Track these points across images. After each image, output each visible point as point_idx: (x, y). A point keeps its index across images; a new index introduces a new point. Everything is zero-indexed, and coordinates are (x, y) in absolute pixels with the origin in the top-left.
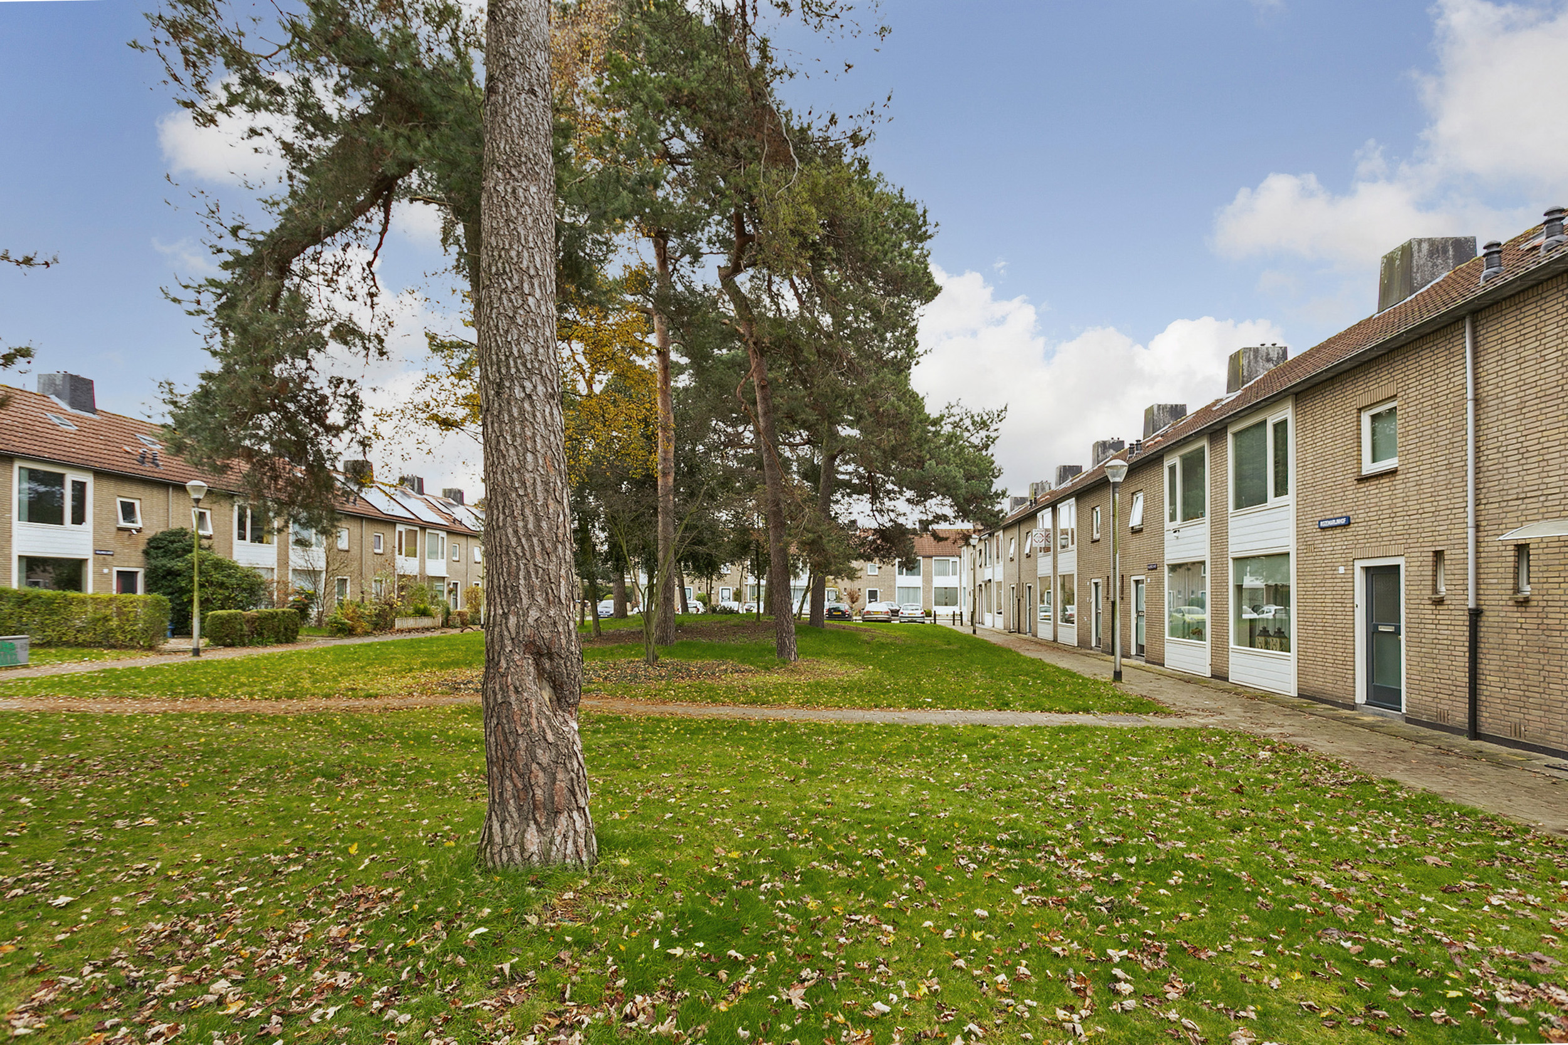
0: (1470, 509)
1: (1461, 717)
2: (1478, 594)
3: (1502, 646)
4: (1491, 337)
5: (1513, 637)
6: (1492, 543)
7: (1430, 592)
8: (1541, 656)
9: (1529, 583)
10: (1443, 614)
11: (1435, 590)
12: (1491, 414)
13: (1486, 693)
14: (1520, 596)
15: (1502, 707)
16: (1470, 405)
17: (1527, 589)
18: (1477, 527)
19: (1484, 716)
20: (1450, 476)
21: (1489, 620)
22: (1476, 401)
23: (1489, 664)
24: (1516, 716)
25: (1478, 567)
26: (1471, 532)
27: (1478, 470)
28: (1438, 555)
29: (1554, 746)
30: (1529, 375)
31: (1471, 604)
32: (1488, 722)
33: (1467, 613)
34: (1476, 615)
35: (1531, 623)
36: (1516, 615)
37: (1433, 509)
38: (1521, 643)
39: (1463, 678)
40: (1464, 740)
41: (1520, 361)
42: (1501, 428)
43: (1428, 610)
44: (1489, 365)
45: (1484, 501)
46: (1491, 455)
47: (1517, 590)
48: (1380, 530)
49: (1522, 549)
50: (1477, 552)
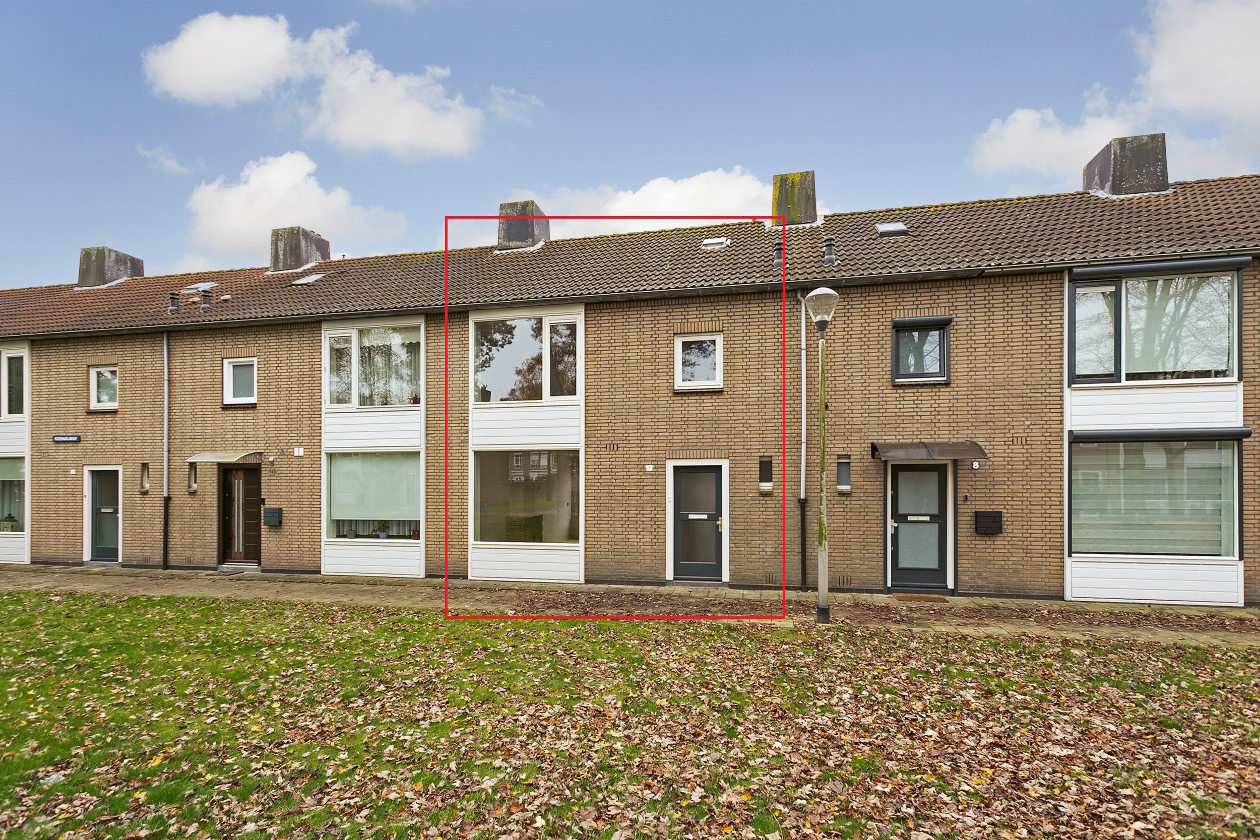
0: (165, 441)
1: (158, 558)
2: (169, 489)
3: (182, 517)
4: (178, 350)
5: (188, 511)
6: (177, 462)
7: (139, 487)
8: (201, 520)
9: (195, 483)
10: (147, 501)
11: (142, 487)
12: (177, 391)
13: (173, 543)
14: (191, 490)
15: (181, 549)
16: (166, 383)
17: (195, 486)
18: (169, 451)
19: (172, 556)
20: (153, 421)
21: (175, 502)
22: (169, 381)
23: (174, 527)
24: (188, 553)
25: (169, 473)
26: (166, 454)
27: (170, 420)
28: (145, 466)
29: (207, 565)
30: (197, 376)
31: (165, 495)
32: (173, 559)
33: (163, 499)
34: (168, 500)
35: (196, 504)
36: (190, 500)
37: (142, 438)
38: (192, 514)
39: (160, 536)
40: (160, 571)
41: (193, 367)
42: (183, 399)
43: (138, 499)
44: (176, 363)
45: (173, 437)
46: (177, 413)
47: (189, 486)
48: (104, 447)
49: (193, 465)
50: (169, 465)
